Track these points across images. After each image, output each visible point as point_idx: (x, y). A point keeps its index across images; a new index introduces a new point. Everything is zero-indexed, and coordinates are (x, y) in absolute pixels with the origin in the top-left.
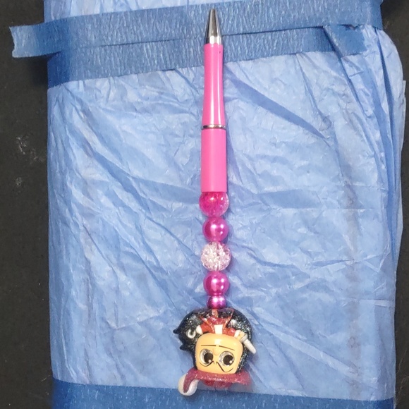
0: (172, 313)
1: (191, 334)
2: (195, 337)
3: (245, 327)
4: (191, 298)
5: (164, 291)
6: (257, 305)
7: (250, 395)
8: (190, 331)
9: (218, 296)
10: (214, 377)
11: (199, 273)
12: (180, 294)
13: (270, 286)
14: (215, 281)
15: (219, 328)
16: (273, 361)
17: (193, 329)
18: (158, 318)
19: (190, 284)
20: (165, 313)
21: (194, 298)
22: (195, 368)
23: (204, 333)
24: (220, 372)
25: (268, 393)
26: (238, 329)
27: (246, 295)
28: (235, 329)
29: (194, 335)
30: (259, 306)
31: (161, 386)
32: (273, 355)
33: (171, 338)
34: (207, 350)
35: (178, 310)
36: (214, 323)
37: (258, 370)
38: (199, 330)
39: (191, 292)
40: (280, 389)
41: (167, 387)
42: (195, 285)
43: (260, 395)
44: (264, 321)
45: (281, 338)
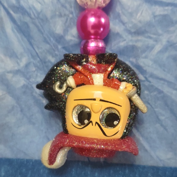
0: (35, 66)
1: (61, 87)
2: (65, 91)
3: (132, 79)
4: (60, 47)
5: (25, 39)
6: (144, 55)
7: (132, 166)
8: (58, 83)
9: (96, 39)
10: (93, 143)
11: (71, 16)
12: (46, 41)
13: (160, 31)
14: (92, 20)
15: (98, 78)
16: (162, 125)
17: (63, 81)
18: (17, 72)
19: (59, 29)
20: (27, 66)
21: (64, 48)
22: (66, 131)
23: (78, 85)
24: (100, 136)
25: (155, 165)
26: (124, 81)
27: (131, 44)
28: (120, 80)
29: (64, 88)
30: (146, 57)
31: (21, 156)
32: (162, 118)
33: (34, 98)
34: (82, 106)
35: (43, 61)
36: (92, 72)
37: (142, 136)
38: (71, 81)
39: (60, 39)
40: (169, 159)
41: (28, 158)
42: (66, 31)
43: (144, 167)
44: (152, 75)
45: (173, 97)
